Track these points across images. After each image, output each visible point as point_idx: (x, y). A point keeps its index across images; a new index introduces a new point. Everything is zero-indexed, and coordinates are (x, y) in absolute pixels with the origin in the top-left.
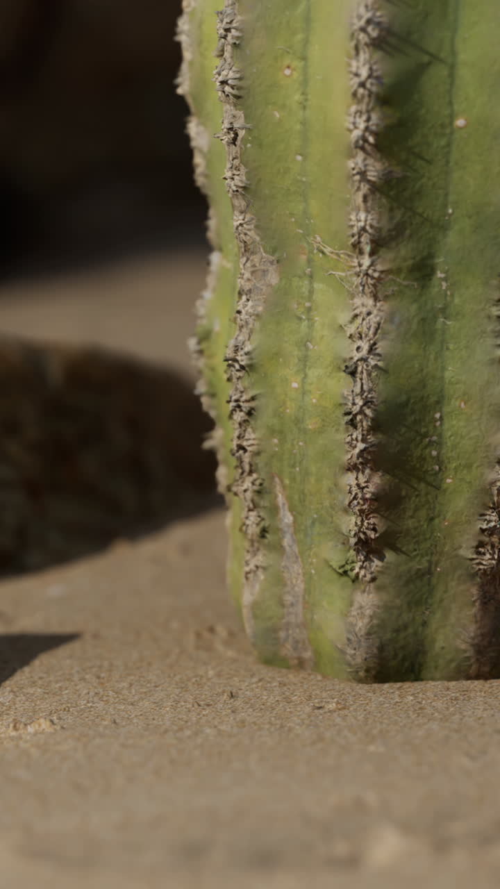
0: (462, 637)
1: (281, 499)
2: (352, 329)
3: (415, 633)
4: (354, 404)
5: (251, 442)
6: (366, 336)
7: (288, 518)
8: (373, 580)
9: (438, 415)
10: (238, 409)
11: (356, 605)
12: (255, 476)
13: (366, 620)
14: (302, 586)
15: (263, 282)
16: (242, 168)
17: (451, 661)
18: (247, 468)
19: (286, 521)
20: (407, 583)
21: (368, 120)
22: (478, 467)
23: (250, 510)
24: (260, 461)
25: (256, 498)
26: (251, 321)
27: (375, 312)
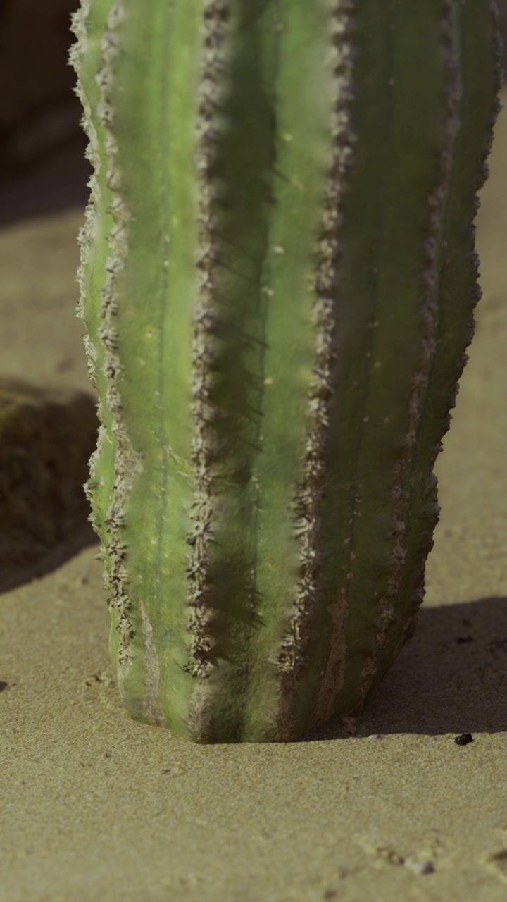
0: (270, 715)
1: (144, 615)
2: (193, 513)
3: (237, 712)
4: (193, 565)
5: (123, 575)
6: (203, 518)
7: (149, 628)
8: (207, 676)
9: (252, 572)
10: (114, 554)
11: (195, 692)
12: (126, 597)
13: (202, 703)
14: (158, 674)
15: (132, 469)
16: (118, 393)
17: (262, 730)
18: (120, 591)
19: (147, 629)
20: (231, 679)
21: (204, 380)
22: (280, 606)
23: (122, 618)
24: (130, 588)
25: (127, 612)
26: (124, 494)
27: (209, 503)
